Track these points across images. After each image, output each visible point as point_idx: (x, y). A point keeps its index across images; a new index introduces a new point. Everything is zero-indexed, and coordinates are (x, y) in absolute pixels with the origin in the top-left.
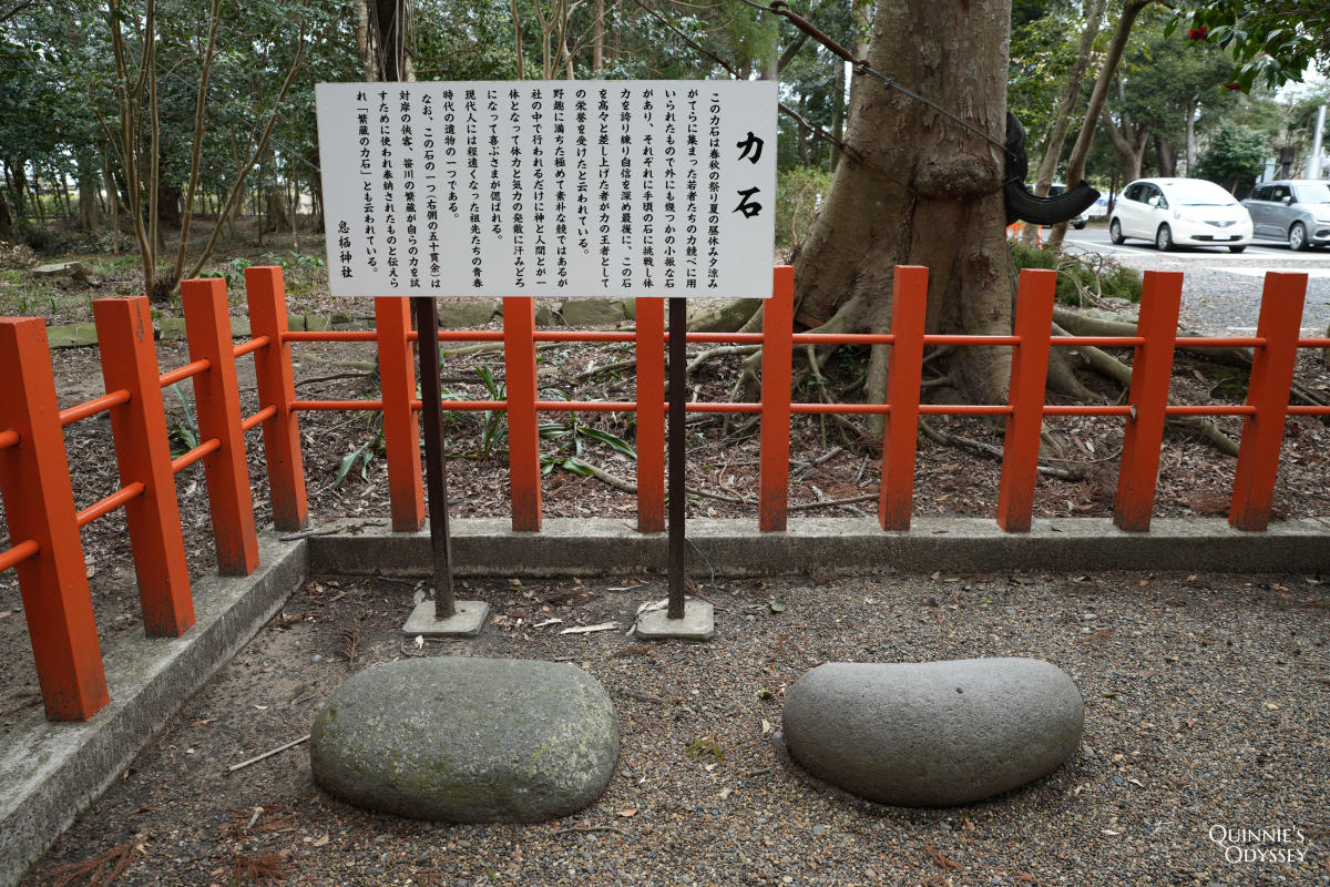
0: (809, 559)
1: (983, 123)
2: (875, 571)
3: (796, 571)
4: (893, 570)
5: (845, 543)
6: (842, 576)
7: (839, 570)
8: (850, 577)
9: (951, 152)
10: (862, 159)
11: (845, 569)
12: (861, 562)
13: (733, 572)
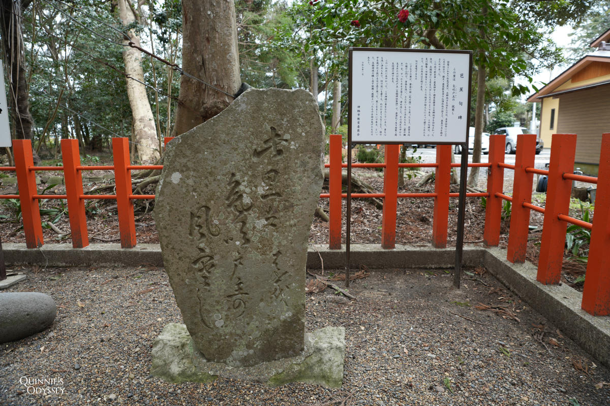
0: (90, 260)
1: (222, 86)
2: (116, 265)
3: (85, 265)
4: (123, 265)
5: (103, 253)
6: (102, 267)
7: (101, 264)
8: (106, 267)
9: (211, 99)
10: (183, 104)
11: (104, 264)
12: (110, 261)
13: (61, 265)
